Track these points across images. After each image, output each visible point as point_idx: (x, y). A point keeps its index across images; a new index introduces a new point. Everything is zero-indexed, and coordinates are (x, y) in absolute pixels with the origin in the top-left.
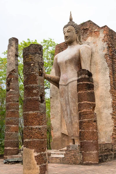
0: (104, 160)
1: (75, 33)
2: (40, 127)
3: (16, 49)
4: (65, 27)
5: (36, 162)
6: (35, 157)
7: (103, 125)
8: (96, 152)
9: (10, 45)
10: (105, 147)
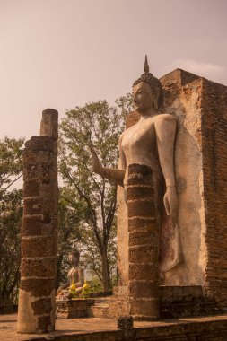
0: (175, 315)
1: (150, 95)
2: (42, 258)
3: (54, 127)
4: (135, 84)
5: (33, 312)
6: (32, 303)
7: (192, 255)
8: (152, 299)
9: (45, 121)
10: (183, 292)
